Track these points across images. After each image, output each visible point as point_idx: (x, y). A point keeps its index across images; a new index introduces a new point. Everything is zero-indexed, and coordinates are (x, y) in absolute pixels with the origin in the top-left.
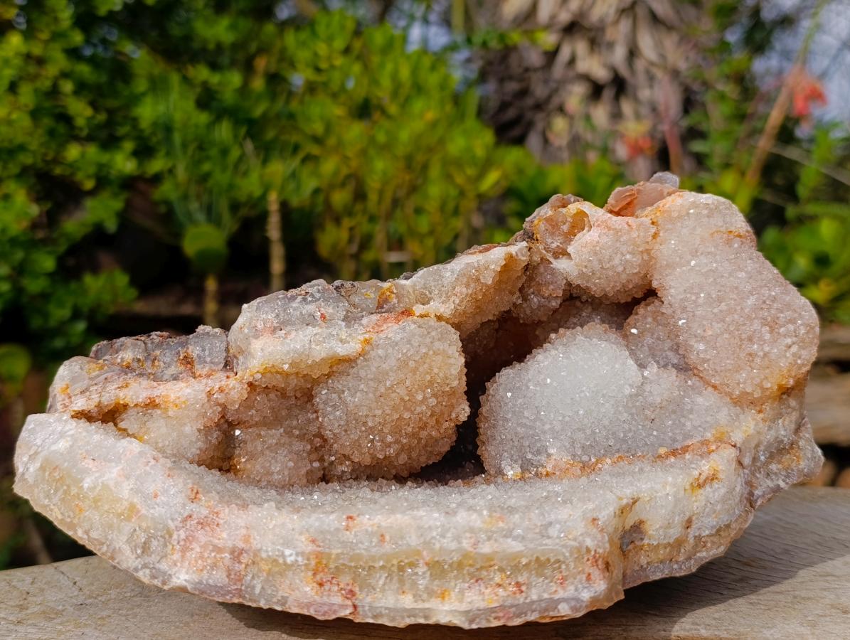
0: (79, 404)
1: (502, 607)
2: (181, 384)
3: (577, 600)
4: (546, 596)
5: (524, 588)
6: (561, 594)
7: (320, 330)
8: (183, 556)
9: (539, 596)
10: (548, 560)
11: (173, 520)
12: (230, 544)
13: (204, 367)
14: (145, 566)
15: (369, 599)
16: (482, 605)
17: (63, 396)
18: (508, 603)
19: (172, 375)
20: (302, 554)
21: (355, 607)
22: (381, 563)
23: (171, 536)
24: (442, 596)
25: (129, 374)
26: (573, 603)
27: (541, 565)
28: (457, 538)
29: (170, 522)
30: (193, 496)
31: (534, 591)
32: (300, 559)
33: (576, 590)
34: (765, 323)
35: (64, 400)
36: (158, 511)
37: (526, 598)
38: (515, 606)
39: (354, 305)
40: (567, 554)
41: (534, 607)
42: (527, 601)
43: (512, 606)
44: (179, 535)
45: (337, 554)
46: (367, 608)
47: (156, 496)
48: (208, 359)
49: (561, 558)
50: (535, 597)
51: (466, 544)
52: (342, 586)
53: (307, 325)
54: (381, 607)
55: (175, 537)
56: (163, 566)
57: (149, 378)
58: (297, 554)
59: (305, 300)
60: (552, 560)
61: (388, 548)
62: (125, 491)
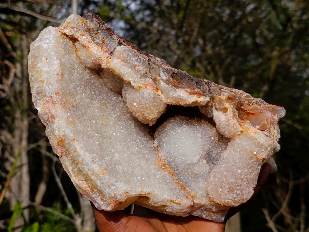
0: (67, 31)
1: (85, 191)
2: (96, 48)
3: (100, 206)
4: (96, 199)
5: (93, 192)
6: (98, 202)
7: (132, 73)
8: (43, 104)
9: (94, 197)
10: (103, 193)
11: (48, 93)
12: (53, 113)
13: (106, 49)
14: (36, 97)
15: (65, 158)
16: (81, 186)
17: (66, 24)
18: (87, 192)
19: (97, 43)
20: (59, 136)
21: (61, 156)
22: (72, 156)
23: (45, 97)
24: (75, 176)
25: (87, 32)
26: (99, 206)
27: (100, 192)
28: (89, 170)
29: (47, 94)
30: (56, 93)
31: (95, 195)
32: (58, 136)
33: (103, 204)
34: (229, 188)
35: (65, 26)
36: (47, 88)
37: (91, 195)
38: (88, 194)
39: (150, 72)
40: (108, 197)
41: (91, 198)
42: (91, 196)
43: (87, 193)
44: (47, 99)
45: (66, 143)
46: (63, 159)
47: (50, 84)
48: (108, 47)
49: (106, 196)
50: (93, 196)
51: (89, 173)
52: (62, 150)
53: (131, 68)
54: (65, 163)
55: (46, 98)
56: (38, 101)
57: (92, 37)
58: (58, 135)
59: (137, 59)
60: (104, 194)
61: (75, 154)
62: (44, 76)
